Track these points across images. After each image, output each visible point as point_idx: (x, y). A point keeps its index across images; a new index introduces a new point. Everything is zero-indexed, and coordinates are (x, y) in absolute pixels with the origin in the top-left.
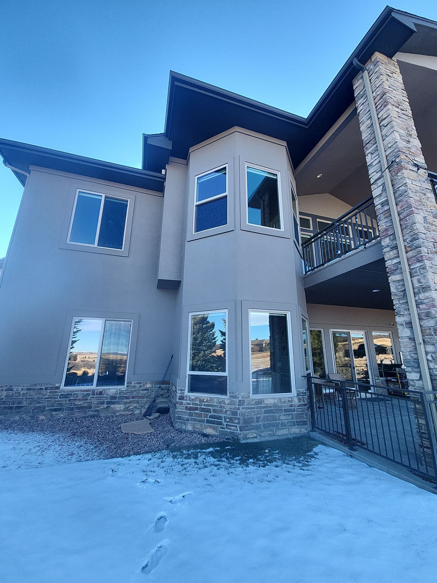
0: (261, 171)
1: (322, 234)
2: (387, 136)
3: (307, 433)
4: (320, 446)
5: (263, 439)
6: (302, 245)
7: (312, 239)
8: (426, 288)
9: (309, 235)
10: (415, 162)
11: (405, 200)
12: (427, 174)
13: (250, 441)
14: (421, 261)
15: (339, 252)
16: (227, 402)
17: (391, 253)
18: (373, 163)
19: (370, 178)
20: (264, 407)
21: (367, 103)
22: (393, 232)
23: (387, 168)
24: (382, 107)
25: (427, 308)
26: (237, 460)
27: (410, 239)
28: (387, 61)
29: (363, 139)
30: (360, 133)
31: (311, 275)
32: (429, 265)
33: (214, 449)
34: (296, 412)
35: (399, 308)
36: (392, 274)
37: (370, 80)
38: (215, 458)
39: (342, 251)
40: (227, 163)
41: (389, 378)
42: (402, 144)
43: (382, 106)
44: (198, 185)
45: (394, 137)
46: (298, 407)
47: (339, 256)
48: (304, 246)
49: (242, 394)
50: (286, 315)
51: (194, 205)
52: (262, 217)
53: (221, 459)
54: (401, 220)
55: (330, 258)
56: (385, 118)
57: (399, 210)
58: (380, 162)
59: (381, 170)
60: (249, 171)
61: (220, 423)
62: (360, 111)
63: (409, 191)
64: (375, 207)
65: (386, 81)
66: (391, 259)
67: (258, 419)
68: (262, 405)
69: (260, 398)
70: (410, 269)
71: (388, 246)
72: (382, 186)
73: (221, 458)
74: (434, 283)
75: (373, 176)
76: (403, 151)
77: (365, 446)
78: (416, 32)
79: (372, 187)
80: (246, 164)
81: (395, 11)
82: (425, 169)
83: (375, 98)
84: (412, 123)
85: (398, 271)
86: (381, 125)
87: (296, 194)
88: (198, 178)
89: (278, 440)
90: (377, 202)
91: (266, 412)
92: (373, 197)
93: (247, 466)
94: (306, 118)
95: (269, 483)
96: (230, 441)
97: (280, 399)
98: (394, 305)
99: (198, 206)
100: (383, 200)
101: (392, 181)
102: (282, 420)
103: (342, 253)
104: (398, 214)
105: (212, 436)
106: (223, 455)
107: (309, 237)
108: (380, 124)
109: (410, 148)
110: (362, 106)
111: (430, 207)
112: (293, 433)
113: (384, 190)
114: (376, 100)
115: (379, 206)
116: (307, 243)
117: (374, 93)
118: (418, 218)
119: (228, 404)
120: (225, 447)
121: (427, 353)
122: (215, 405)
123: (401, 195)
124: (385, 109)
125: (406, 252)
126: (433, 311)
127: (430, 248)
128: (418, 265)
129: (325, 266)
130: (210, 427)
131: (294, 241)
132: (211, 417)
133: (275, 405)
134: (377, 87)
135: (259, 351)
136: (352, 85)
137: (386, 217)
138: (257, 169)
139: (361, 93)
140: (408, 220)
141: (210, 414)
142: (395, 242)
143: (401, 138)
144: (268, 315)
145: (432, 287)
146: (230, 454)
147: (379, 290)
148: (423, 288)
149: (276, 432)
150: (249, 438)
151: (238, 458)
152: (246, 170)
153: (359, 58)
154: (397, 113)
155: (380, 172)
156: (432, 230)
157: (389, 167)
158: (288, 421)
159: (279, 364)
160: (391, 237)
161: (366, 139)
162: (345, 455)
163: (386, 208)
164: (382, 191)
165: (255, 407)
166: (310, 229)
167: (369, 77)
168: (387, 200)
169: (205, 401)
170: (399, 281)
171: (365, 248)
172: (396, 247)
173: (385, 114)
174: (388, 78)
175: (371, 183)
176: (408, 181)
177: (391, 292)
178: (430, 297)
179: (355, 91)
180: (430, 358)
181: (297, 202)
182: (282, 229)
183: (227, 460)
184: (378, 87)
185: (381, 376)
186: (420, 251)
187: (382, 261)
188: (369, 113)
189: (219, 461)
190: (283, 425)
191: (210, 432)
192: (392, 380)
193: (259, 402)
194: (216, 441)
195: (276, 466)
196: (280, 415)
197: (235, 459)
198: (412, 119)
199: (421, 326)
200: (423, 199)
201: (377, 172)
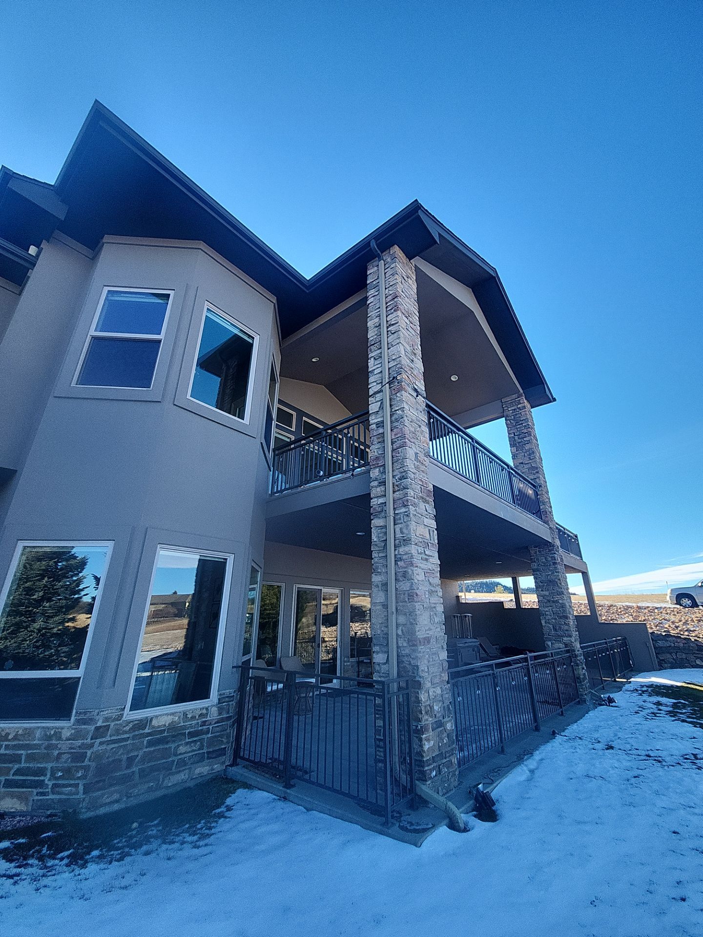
0: (229, 324)
1: (307, 440)
2: (392, 346)
3: (222, 772)
4: (240, 792)
5: (133, 802)
6: (274, 450)
7: (292, 445)
8: (406, 541)
9: (288, 438)
10: (416, 387)
11: (400, 427)
12: (425, 404)
13: (102, 811)
14: (406, 506)
15: (322, 473)
16: (66, 734)
17: (378, 489)
18: (375, 371)
19: (369, 387)
20: (149, 734)
21: (378, 297)
22: (384, 463)
23: (387, 383)
24: (393, 311)
25: (405, 566)
26: (62, 859)
27: (399, 476)
28: (405, 262)
29: (369, 337)
30: (367, 329)
31: (278, 498)
32: (413, 512)
33: (12, 843)
34: (210, 735)
35: (377, 563)
36: (376, 516)
37: (385, 273)
38: (11, 861)
39: (325, 473)
40: (173, 290)
41: (361, 659)
42: (405, 361)
43: (392, 309)
44: (107, 302)
45: (399, 350)
46: (216, 725)
47: (321, 479)
48: (277, 452)
49: (104, 713)
50: (226, 559)
51: (89, 336)
52: (219, 391)
53: (25, 862)
54: (393, 450)
55: (309, 479)
56: (393, 325)
57: (393, 437)
58: (381, 372)
59: (382, 383)
60: (209, 315)
61: (41, 784)
62: (370, 303)
63: (405, 418)
64: (370, 425)
65: (400, 283)
66: (377, 497)
67: (131, 760)
68: (147, 731)
69: (143, 716)
70: (394, 513)
71: (376, 480)
72: (380, 403)
73: (25, 859)
74: (416, 535)
75: (373, 388)
76: (405, 369)
77: (307, 777)
78: (438, 244)
79: (370, 399)
80: (206, 304)
81: (423, 209)
82: (424, 398)
83: (387, 296)
84: (418, 341)
85: (383, 514)
86: (388, 330)
87: (278, 374)
88: (109, 291)
89: (165, 796)
90: (373, 420)
91: (150, 744)
92: (369, 412)
93: (84, 866)
94: (308, 279)
95: (125, 891)
96: (55, 819)
97: (185, 714)
98: (373, 559)
99: (94, 338)
100: (379, 420)
101: (390, 399)
102: (180, 754)
103: (325, 476)
104: (392, 442)
105: (13, 815)
106: (31, 852)
107: (288, 440)
108: (387, 328)
109: (413, 369)
110: (373, 298)
111: (423, 443)
112: (197, 776)
113: (381, 407)
114: (388, 300)
115: (374, 426)
116: (282, 448)
117: (387, 290)
118: (410, 452)
119: (68, 739)
120: (41, 835)
121: (397, 625)
122: (35, 745)
123: (397, 420)
124: (395, 314)
125: (394, 492)
126: (410, 570)
127: (417, 491)
128: (403, 510)
129: (299, 489)
130: (12, 796)
131: (261, 443)
132: (18, 772)
133: (172, 727)
134: (391, 284)
135: (176, 615)
136: (366, 269)
137: (379, 442)
138: (224, 319)
139: (374, 283)
140: (400, 452)
141: (17, 766)
142: (384, 477)
143: (405, 354)
144: (198, 557)
145: (413, 540)
146: (49, 849)
147: (364, 534)
148: (404, 540)
149: (163, 781)
150: (101, 806)
151: (66, 853)
152: (205, 313)
153: (378, 242)
154: (406, 324)
155: (381, 384)
156: (422, 471)
157: (390, 383)
158: (193, 753)
159: (200, 646)
160: (381, 469)
161: (372, 338)
162: (275, 800)
163: (381, 431)
164: (380, 408)
165: (129, 738)
166: (292, 428)
167: (385, 270)
168: (383, 422)
169: (10, 737)
170: (382, 527)
171: (352, 475)
172: (383, 482)
173: (394, 319)
174: (403, 281)
175: (370, 394)
176: (406, 407)
177: (372, 541)
178: (409, 552)
179: (368, 277)
180: (400, 633)
181: (277, 385)
182: (246, 420)
183: (39, 861)
184: (391, 286)
185: (352, 656)
186: (407, 494)
187: (367, 497)
188: (379, 310)
189: (19, 867)
190: (182, 763)
191: (10, 806)
192: (365, 661)
193: (142, 724)
194: (22, 824)
195: (147, 853)
196: (178, 746)
197: (59, 856)
198: (419, 337)
199: (396, 589)
200: (418, 431)
201: (377, 384)
